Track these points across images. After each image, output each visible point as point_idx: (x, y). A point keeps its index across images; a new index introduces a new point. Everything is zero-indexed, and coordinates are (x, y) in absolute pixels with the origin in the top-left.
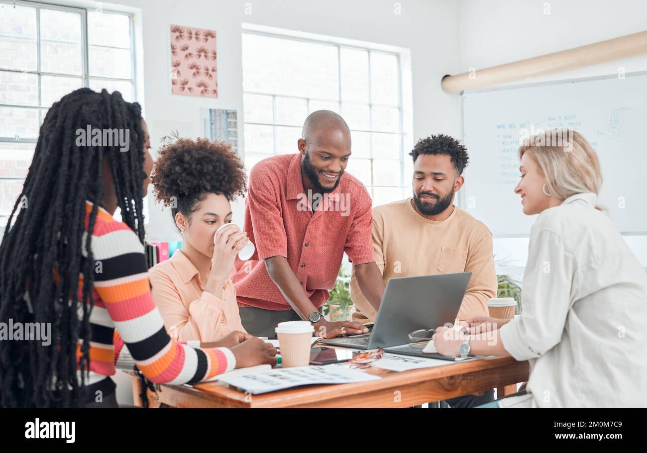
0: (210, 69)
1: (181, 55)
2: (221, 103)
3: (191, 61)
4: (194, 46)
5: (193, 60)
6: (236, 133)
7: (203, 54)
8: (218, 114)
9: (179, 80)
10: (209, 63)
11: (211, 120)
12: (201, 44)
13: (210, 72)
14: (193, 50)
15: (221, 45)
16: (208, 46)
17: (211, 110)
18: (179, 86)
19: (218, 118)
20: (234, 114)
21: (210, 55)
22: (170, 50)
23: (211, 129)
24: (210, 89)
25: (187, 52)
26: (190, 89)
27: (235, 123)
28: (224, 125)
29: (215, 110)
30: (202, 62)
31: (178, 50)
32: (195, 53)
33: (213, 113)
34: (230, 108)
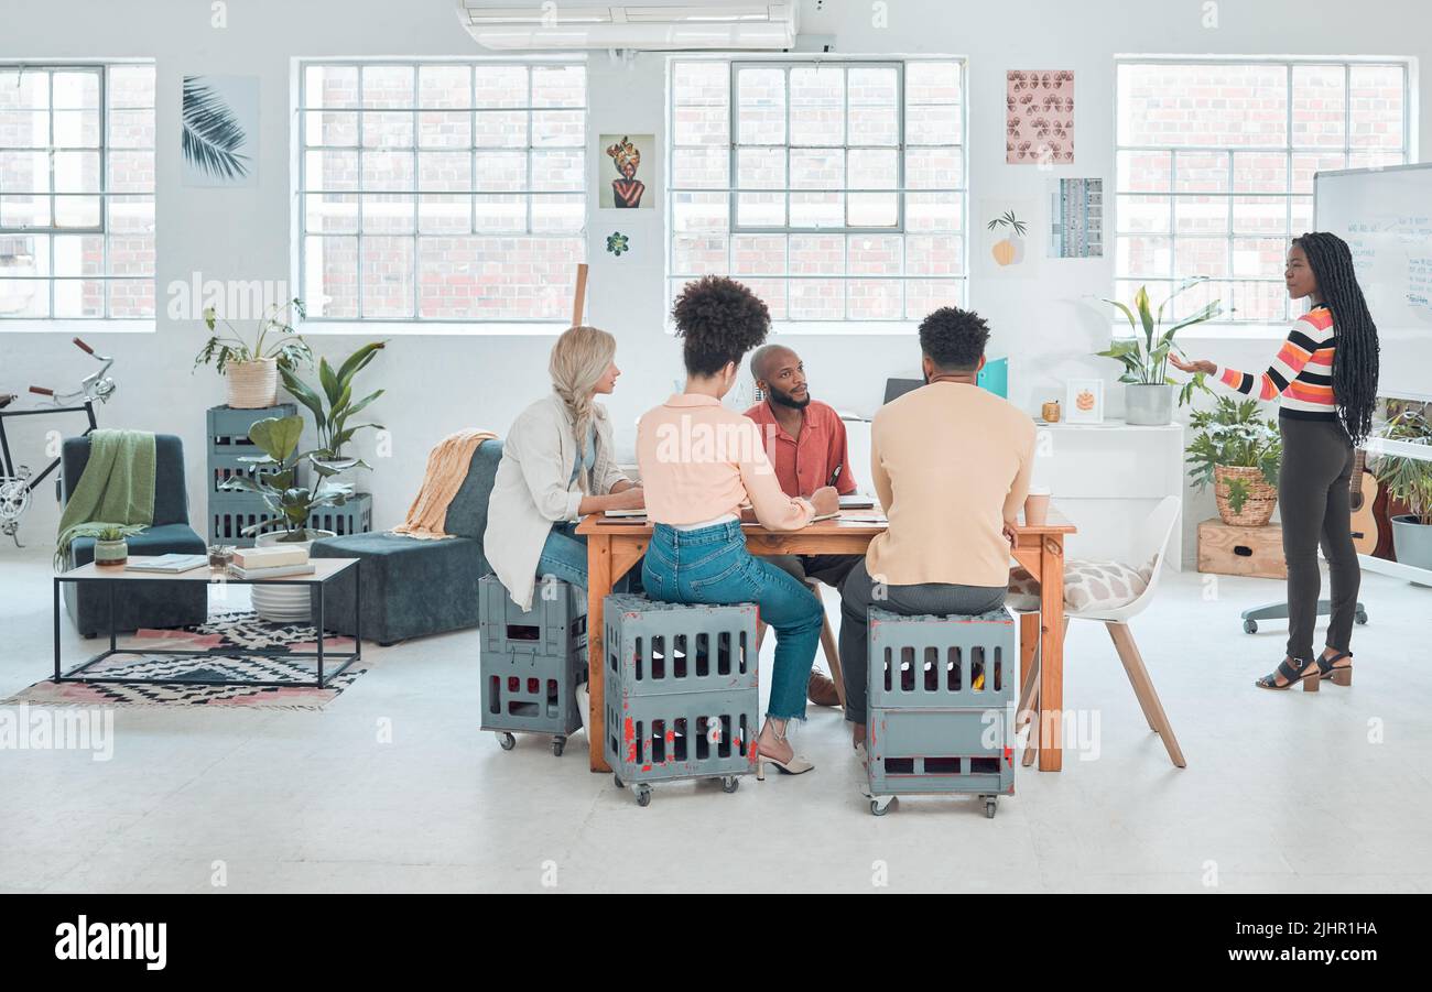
0: (1063, 125)
1: (1021, 109)
2: (1078, 170)
3: (1035, 116)
4: (1039, 96)
5: (1040, 114)
6: (1099, 210)
7: (1053, 105)
8: (1072, 185)
9: (1017, 143)
10: (1063, 117)
11: (1062, 194)
12: (1052, 91)
13: (1063, 128)
14: (1038, 101)
15: (1080, 91)
16: (1061, 94)
17: (1062, 180)
18: (1017, 151)
19: (1072, 191)
20: (1098, 183)
21: (1064, 105)
22: (1006, 104)
23: (1062, 206)
24: (1062, 152)
25: (1029, 105)
26: (1032, 154)
27: (1099, 197)
28: (1081, 199)
29: (1069, 180)
30: (1051, 116)
31: (1017, 104)
32: (1042, 105)
33: (1065, 185)
34: (1091, 175)
